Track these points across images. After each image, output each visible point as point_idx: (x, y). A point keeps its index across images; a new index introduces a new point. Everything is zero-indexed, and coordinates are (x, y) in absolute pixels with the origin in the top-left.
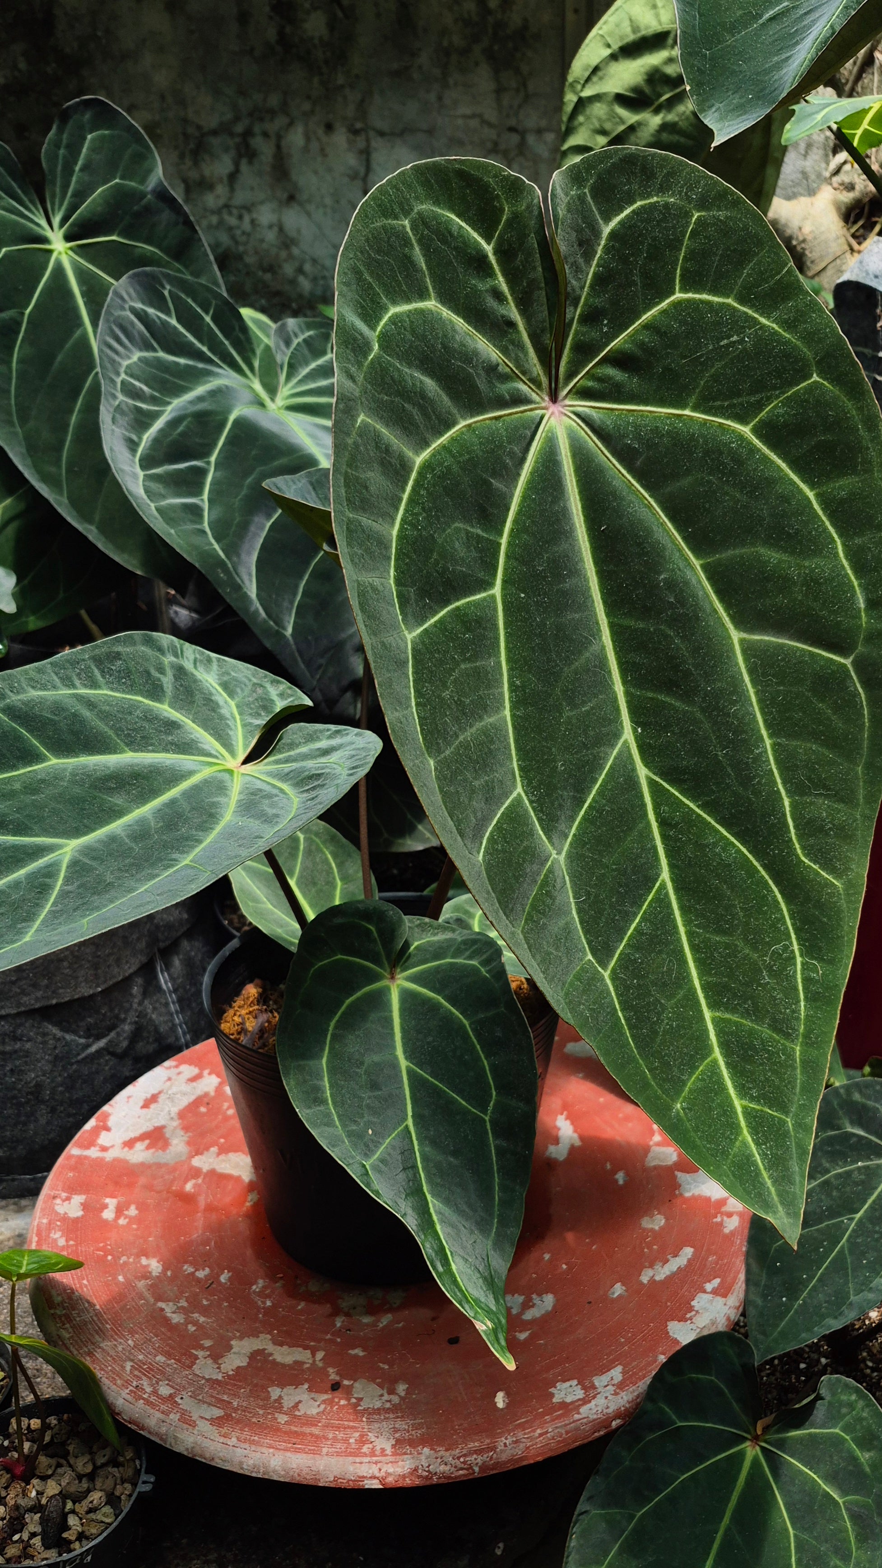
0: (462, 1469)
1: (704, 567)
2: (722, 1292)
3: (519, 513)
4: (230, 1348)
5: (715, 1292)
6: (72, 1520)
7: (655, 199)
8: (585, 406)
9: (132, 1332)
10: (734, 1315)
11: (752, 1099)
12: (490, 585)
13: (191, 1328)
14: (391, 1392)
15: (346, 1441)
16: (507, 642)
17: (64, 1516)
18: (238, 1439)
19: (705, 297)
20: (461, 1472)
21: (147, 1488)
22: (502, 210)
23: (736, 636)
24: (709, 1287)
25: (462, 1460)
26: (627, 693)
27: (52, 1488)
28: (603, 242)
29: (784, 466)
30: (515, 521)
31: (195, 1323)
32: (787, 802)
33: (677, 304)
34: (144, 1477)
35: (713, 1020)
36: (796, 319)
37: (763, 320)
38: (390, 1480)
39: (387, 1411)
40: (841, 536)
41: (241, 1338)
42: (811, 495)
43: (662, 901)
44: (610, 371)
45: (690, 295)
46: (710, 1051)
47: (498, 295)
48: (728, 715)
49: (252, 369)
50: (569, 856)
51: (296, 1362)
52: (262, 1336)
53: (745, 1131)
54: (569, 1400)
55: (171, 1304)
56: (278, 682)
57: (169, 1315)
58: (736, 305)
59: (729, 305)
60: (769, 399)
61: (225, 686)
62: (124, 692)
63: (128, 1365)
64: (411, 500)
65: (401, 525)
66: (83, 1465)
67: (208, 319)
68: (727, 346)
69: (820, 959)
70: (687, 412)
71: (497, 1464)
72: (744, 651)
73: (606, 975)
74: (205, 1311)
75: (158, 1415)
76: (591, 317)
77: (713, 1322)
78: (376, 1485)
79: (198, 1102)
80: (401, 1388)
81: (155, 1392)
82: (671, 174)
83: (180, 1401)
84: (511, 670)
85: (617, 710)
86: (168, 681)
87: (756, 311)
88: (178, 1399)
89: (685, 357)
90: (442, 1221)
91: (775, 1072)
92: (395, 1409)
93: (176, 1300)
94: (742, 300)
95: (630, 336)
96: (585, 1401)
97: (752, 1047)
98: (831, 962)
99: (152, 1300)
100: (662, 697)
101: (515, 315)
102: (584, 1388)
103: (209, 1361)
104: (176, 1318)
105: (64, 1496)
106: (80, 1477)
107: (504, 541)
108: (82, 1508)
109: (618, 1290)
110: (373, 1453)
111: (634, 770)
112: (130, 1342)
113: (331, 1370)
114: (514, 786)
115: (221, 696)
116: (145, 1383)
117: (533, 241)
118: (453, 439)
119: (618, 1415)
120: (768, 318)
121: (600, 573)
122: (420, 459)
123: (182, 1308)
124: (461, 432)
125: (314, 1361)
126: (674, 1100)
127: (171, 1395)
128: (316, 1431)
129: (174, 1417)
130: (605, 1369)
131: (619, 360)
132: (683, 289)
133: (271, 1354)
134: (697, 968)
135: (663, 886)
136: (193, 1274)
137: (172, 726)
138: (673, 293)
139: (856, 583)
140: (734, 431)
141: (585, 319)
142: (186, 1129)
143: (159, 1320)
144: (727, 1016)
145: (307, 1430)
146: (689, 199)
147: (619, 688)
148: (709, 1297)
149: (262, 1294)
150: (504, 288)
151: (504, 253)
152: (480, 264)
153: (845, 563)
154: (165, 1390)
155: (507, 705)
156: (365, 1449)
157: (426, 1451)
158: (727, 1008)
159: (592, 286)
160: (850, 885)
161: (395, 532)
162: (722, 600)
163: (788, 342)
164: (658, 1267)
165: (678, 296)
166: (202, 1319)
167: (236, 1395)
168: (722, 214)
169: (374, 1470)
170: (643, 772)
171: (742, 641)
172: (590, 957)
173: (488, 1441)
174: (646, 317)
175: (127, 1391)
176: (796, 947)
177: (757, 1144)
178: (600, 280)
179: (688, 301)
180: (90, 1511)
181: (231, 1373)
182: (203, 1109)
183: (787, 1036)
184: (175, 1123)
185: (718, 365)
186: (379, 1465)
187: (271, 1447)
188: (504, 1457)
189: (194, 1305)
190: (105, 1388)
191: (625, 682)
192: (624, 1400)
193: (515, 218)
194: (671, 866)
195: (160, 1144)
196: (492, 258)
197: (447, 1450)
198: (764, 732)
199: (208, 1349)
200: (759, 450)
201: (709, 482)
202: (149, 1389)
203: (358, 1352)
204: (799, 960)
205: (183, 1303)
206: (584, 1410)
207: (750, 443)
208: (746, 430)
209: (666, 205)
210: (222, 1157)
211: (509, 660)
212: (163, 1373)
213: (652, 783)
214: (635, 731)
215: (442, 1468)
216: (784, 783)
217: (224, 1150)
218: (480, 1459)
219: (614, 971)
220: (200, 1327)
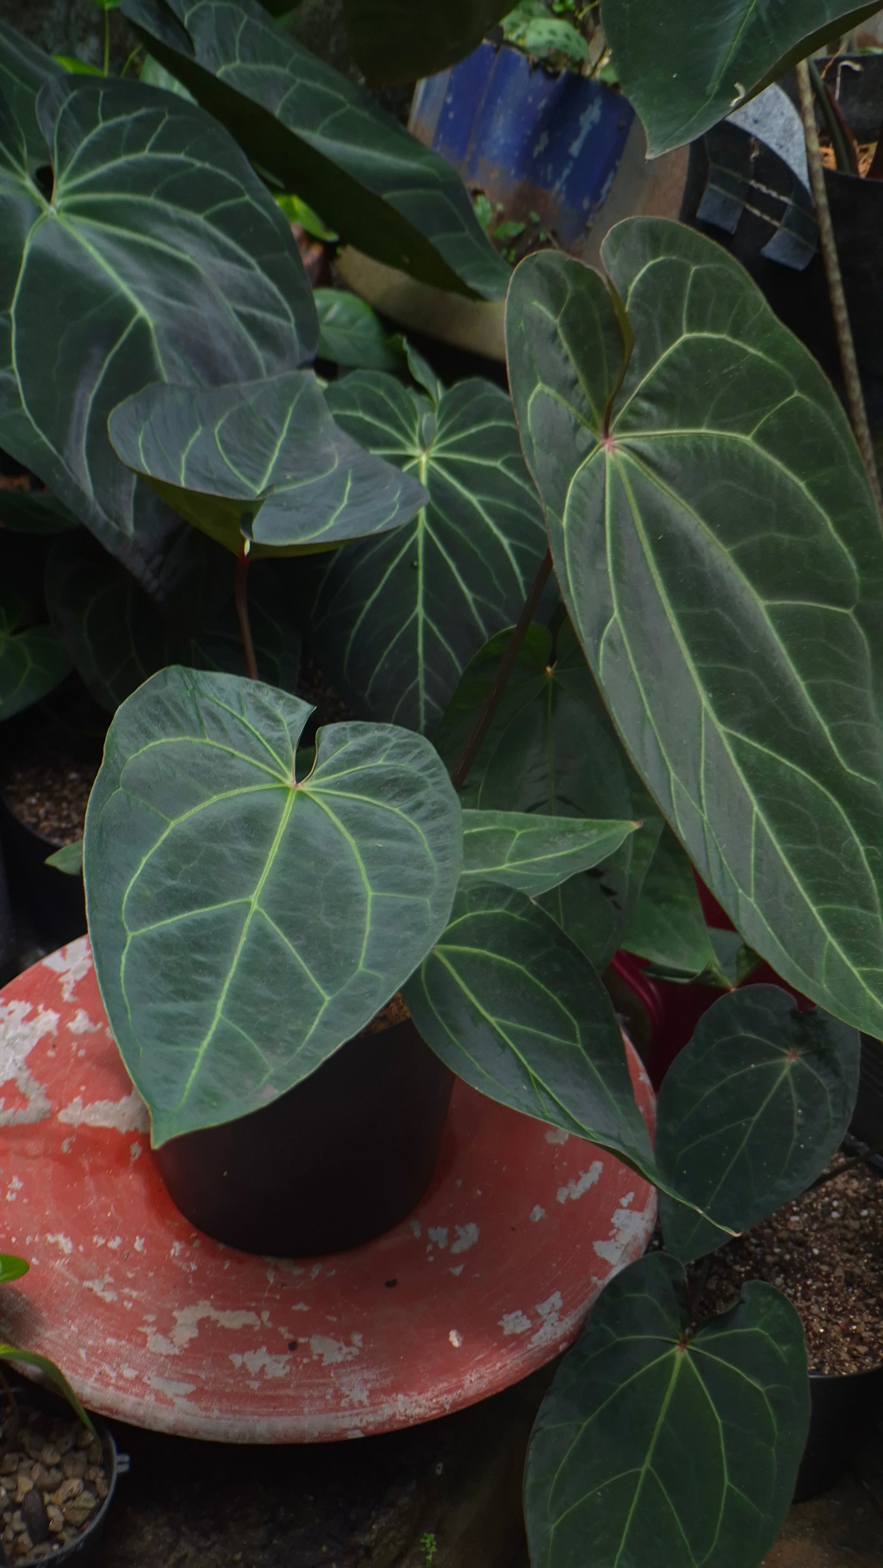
0: (434, 1409)
2: (638, 1206)
4: (175, 1319)
5: (631, 1207)
6: (52, 1512)
9: (72, 1318)
10: (650, 1228)
13: (128, 1305)
14: (349, 1344)
15: (322, 1398)
17: (44, 1508)
18: (220, 1410)
20: (434, 1412)
21: (124, 1468)
24: (625, 1202)
25: (434, 1401)
27: (25, 1484)
31: (130, 1299)
34: (117, 1458)
38: (371, 1428)
39: (351, 1363)
41: (181, 1308)
51: (245, 1326)
52: (201, 1303)
54: (518, 1330)
55: (97, 1281)
57: (100, 1294)
63: (82, 1353)
66: (50, 1456)
71: (465, 1400)
74: (133, 1284)
75: (133, 1399)
77: (635, 1238)
78: (358, 1434)
79: (42, 1044)
81: (120, 1376)
83: (148, 1382)
88: (145, 1379)
92: (358, 1360)
93: (99, 1275)
96: (534, 1330)
99: (76, 1281)
102: (530, 1317)
103: (160, 1337)
104: (109, 1297)
105: (40, 1489)
106: (48, 1468)
108: (60, 1498)
109: (538, 1213)
110: (352, 1406)
112: (73, 1328)
113: (283, 1330)
116: (106, 1368)
119: (564, 1339)
123: (109, 1284)
125: (262, 1322)
127: (137, 1377)
128: (290, 1392)
129: (150, 1398)
130: (544, 1296)
133: (217, 1321)
136: (105, 1245)
142: (39, 1078)
143: (91, 1301)
145: (281, 1392)
148: (627, 1212)
149: (181, 1257)
154: (129, 1373)
156: (344, 1403)
157: (401, 1397)
164: (571, 1184)
166: (135, 1294)
167: (200, 1368)
169: (356, 1421)
173: (454, 1380)
175: (93, 1379)
180: (69, 1499)
181: (186, 1346)
182: (50, 1054)
184: (26, 1074)
186: (360, 1417)
187: (253, 1414)
188: (471, 1393)
189: (121, 1279)
190: (68, 1379)
192: (568, 1324)
195: (17, 1100)
197: (420, 1394)
199: (154, 1323)
202: (113, 1374)
203: (300, 1307)
205: (109, 1279)
206: (535, 1338)
210: (89, 1107)
212: (120, 1355)
215: (418, 1411)
217: (88, 1100)
218: (450, 1398)
220: (136, 1302)
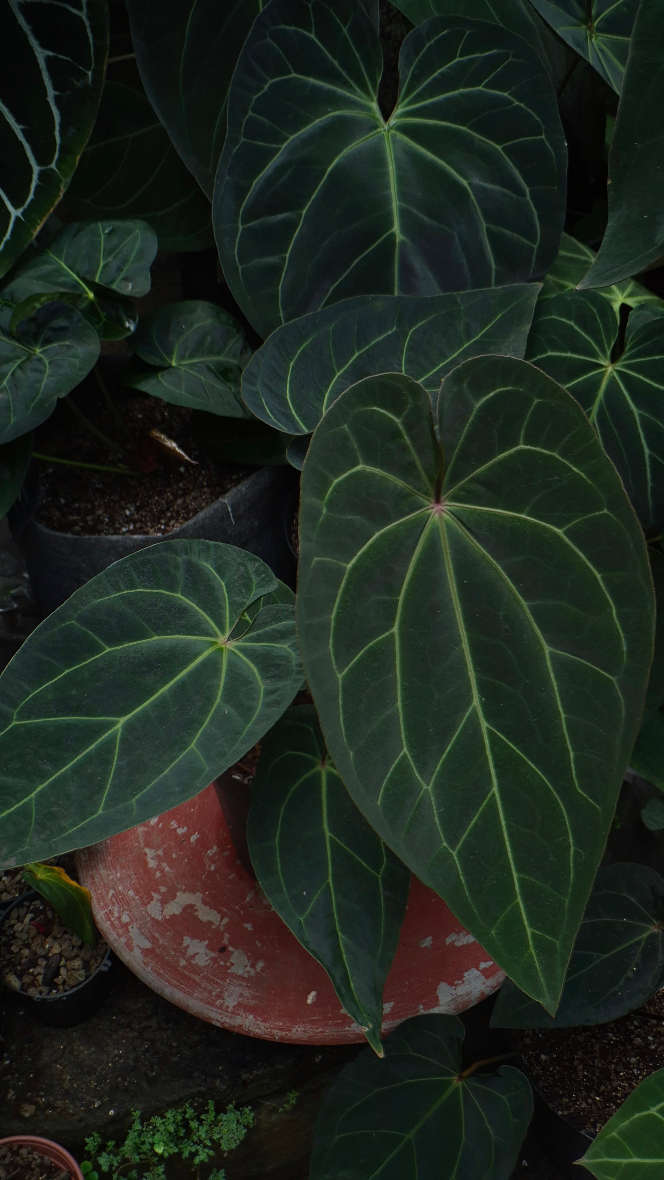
1: (529, 606)
3: (411, 581)
7: (510, 388)
8: (457, 505)
11: (537, 929)
12: (391, 626)
16: (402, 659)
19: (538, 449)
22: (407, 402)
23: (547, 648)
28: (474, 413)
29: (582, 555)
30: (409, 585)
32: (572, 755)
33: (522, 451)
35: (519, 879)
36: (596, 473)
37: (575, 470)
40: (615, 605)
42: (598, 576)
43: (492, 805)
44: (473, 486)
45: (529, 447)
46: (516, 898)
47: (404, 449)
48: (539, 698)
50: (434, 785)
53: (532, 948)
58: (558, 457)
59: (553, 457)
60: (575, 517)
64: (343, 595)
65: (338, 611)
68: (551, 482)
69: (585, 850)
70: (524, 516)
72: (552, 659)
73: (454, 854)
76: (463, 456)
84: (403, 677)
87: (571, 463)
89: (522, 484)
91: (552, 914)
94: (563, 455)
95: (489, 468)
97: (541, 898)
98: (591, 853)
101: (414, 457)
107: (401, 598)
111: (480, 724)
114: (402, 749)
118: (371, 547)
120: (578, 468)
121: (464, 606)
122: (351, 565)
124: (376, 540)
126: (491, 928)
131: (480, 480)
132: (526, 443)
134: (511, 846)
135: (493, 796)
138: (517, 444)
139: (622, 635)
140: (554, 531)
141: (460, 457)
144: (527, 876)
146: (532, 391)
150: (409, 443)
151: (408, 425)
153: (617, 622)
155: (400, 699)
158: (528, 872)
159: (465, 439)
160: (606, 810)
161: (334, 614)
162: (539, 627)
163: (591, 486)
165: (522, 446)
168: (553, 402)
170: (485, 726)
171: (551, 653)
172: (445, 844)
174: (500, 457)
176: (571, 840)
177: (538, 956)
178: (471, 436)
179: (529, 451)
183: (561, 893)
185: (545, 492)
191: (475, 671)
193: (416, 408)
194: (500, 783)
198: (561, 709)
200: (567, 545)
201: (535, 560)
204: (572, 848)
207: (563, 539)
208: (560, 531)
209: (517, 392)
211: (402, 672)
213: (490, 732)
216: (571, 743)
219: (459, 852)
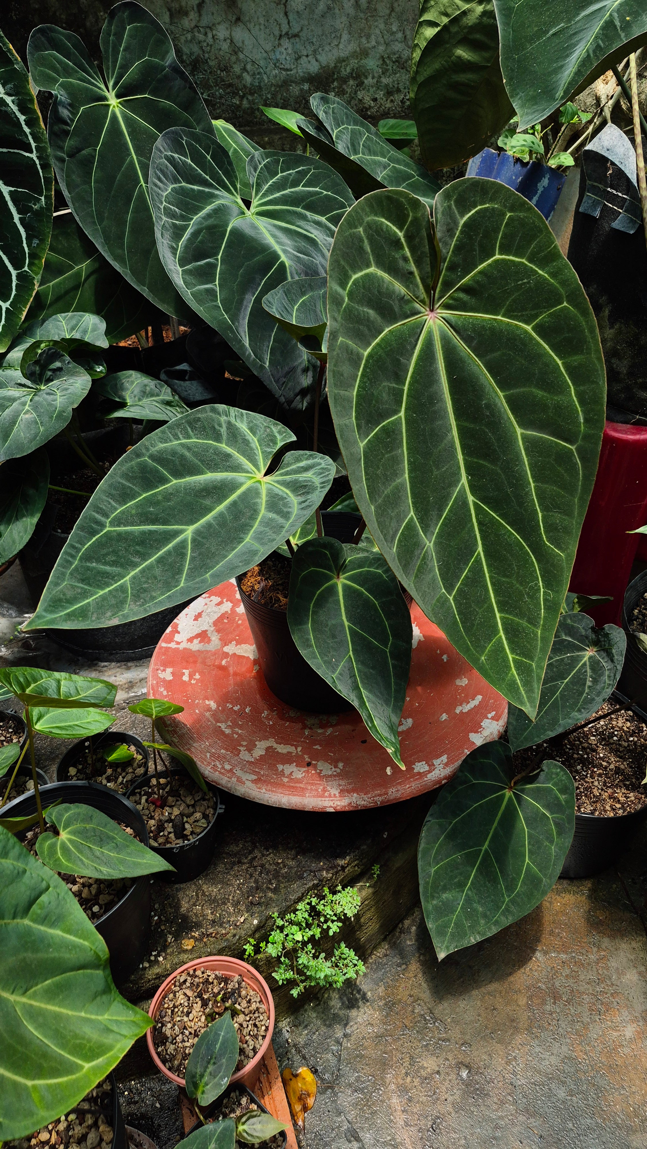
0: (372, 803)
1: (505, 397)
2: (496, 718)
3: (413, 373)
4: (256, 745)
5: (493, 718)
6: (187, 826)
7: (487, 205)
8: (447, 313)
9: (207, 739)
10: (502, 730)
11: (517, 655)
12: (400, 411)
13: (236, 736)
14: (336, 767)
15: (317, 790)
16: (407, 440)
17: (184, 824)
18: (266, 790)
19: (512, 258)
21: (222, 811)
22: (409, 216)
23: (519, 431)
24: (490, 716)
25: (372, 799)
26: (464, 459)
27: (176, 812)
28: (460, 228)
29: (547, 347)
30: (412, 377)
31: (237, 733)
32: (540, 515)
33: (497, 261)
34: (219, 806)
35: (500, 618)
36: (557, 272)
37: (540, 272)
38: (338, 808)
39: (335, 776)
40: (573, 385)
41: (260, 741)
42: (560, 362)
43: (478, 561)
44: (461, 295)
45: (504, 257)
46: (499, 632)
47: (405, 259)
48: (513, 471)
49: (236, 190)
50: (435, 543)
51: (288, 752)
52: (270, 739)
53: (513, 669)
54: (421, 771)
55: (224, 724)
56: (277, 424)
57: (224, 729)
58: (526, 262)
59: (522, 263)
60: (541, 313)
61: (251, 429)
62: (203, 439)
63: (208, 755)
64: (362, 375)
65: (358, 390)
66: (189, 800)
67: (209, 157)
68: (521, 284)
69: (552, 590)
70: (499, 317)
71: (389, 801)
72: (523, 439)
73: (451, 598)
74: (241, 727)
75: (226, 778)
76: (452, 268)
77: (491, 734)
78: (332, 810)
79: (223, 616)
80: (341, 765)
81: (223, 768)
82: (496, 192)
84: (408, 454)
85: (459, 468)
86: (223, 430)
87: (537, 267)
88: (235, 771)
89: (499, 289)
90: (368, 701)
91: (528, 642)
92: (338, 775)
93: (226, 722)
94: (530, 261)
95: (472, 277)
96: (430, 772)
97: (518, 631)
98: (557, 592)
99: (214, 722)
100: (481, 462)
101: (414, 268)
102: (429, 765)
103: (247, 752)
104: (228, 731)
105: (182, 815)
106: (188, 806)
107: (406, 388)
108: (191, 820)
109: (444, 717)
110: (330, 796)
111: (467, 498)
112: (207, 743)
113: (306, 756)
114: (410, 512)
115: (250, 436)
116: (218, 763)
117: (424, 233)
118: (382, 339)
119: (445, 778)
120: (543, 270)
121: (453, 399)
122: (366, 354)
123: (229, 726)
124: (386, 335)
125: (297, 752)
126: (481, 656)
127: (231, 769)
128: (302, 786)
129: (234, 780)
130: (438, 756)
131: (465, 289)
132: (501, 253)
133: (276, 749)
134: (494, 593)
135: (479, 554)
136: (232, 708)
137: (228, 456)
138: (495, 255)
139: (579, 409)
140: (523, 328)
141: (449, 269)
142: (218, 631)
143: (219, 732)
144: (507, 616)
145: (298, 785)
146: (505, 206)
147: (460, 457)
148: (490, 721)
149: (267, 718)
150: (408, 254)
151: (409, 237)
152: (397, 244)
153: (575, 399)
154: (228, 767)
155: (407, 472)
156: (326, 794)
157: (355, 795)
158: (507, 612)
159: (453, 251)
160: (568, 556)
161: (355, 393)
162: (513, 413)
163: (552, 284)
164: (464, 705)
165: (497, 257)
166: (240, 731)
167: (262, 769)
168: (522, 215)
169: (331, 804)
170: (471, 498)
171: (522, 434)
172: (444, 590)
173: (384, 790)
174: (480, 267)
175: (210, 767)
176: (541, 584)
177: (518, 675)
178: (458, 249)
179: (503, 260)
180: (195, 821)
181: (258, 758)
182: (225, 621)
183: (535, 625)
184: (212, 629)
185: (516, 294)
186: (333, 802)
187: (282, 793)
188: (392, 798)
189: (235, 725)
190: (198, 766)
191: (463, 454)
192: (448, 771)
193: (415, 220)
194: (483, 544)
195: (206, 640)
196: (403, 240)
197: (365, 795)
198: (531, 480)
199: (245, 746)
200: (535, 339)
201: (509, 354)
202: (220, 766)
203: (318, 747)
204: (542, 590)
205: (230, 723)
206: (429, 776)
207: (530, 335)
208: (529, 328)
209: (493, 209)
210: (239, 646)
211: (408, 449)
212: (225, 758)
213: (475, 504)
214: (467, 478)
215: (363, 803)
216: (539, 506)
217: (239, 643)
218: (381, 799)
219: (454, 597)
220: (240, 735)
